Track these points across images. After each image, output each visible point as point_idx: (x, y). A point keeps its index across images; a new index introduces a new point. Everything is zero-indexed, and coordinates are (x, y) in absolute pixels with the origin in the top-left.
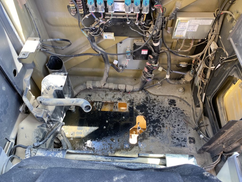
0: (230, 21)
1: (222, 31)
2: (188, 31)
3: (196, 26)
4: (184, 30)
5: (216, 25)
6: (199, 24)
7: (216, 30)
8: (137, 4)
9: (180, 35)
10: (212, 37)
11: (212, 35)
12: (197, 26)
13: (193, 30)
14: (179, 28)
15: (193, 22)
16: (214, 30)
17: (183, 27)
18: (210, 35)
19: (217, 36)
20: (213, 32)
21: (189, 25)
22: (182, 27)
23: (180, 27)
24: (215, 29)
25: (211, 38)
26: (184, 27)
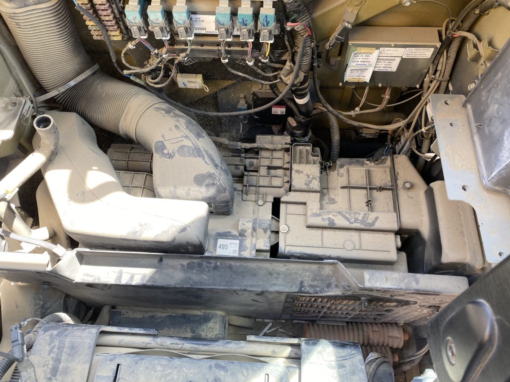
0: (472, 58)
1: (455, 74)
2: (376, 70)
3: (394, 60)
4: (366, 69)
5: (443, 60)
6: (402, 57)
7: (441, 71)
8: (245, 21)
9: (357, 77)
10: (432, 85)
11: (431, 82)
12: (398, 60)
13: (387, 69)
14: (354, 64)
15: (387, 52)
16: (436, 71)
17: (365, 63)
18: (427, 79)
19: (444, 84)
20: (435, 74)
21: (378, 59)
22: (363, 63)
23: (357, 63)
24: (439, 68)
25: (429, 87)
26: (367, 63)
